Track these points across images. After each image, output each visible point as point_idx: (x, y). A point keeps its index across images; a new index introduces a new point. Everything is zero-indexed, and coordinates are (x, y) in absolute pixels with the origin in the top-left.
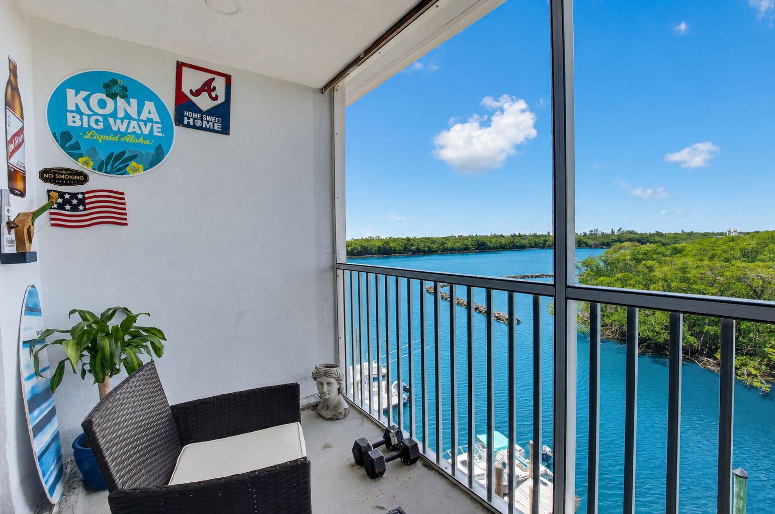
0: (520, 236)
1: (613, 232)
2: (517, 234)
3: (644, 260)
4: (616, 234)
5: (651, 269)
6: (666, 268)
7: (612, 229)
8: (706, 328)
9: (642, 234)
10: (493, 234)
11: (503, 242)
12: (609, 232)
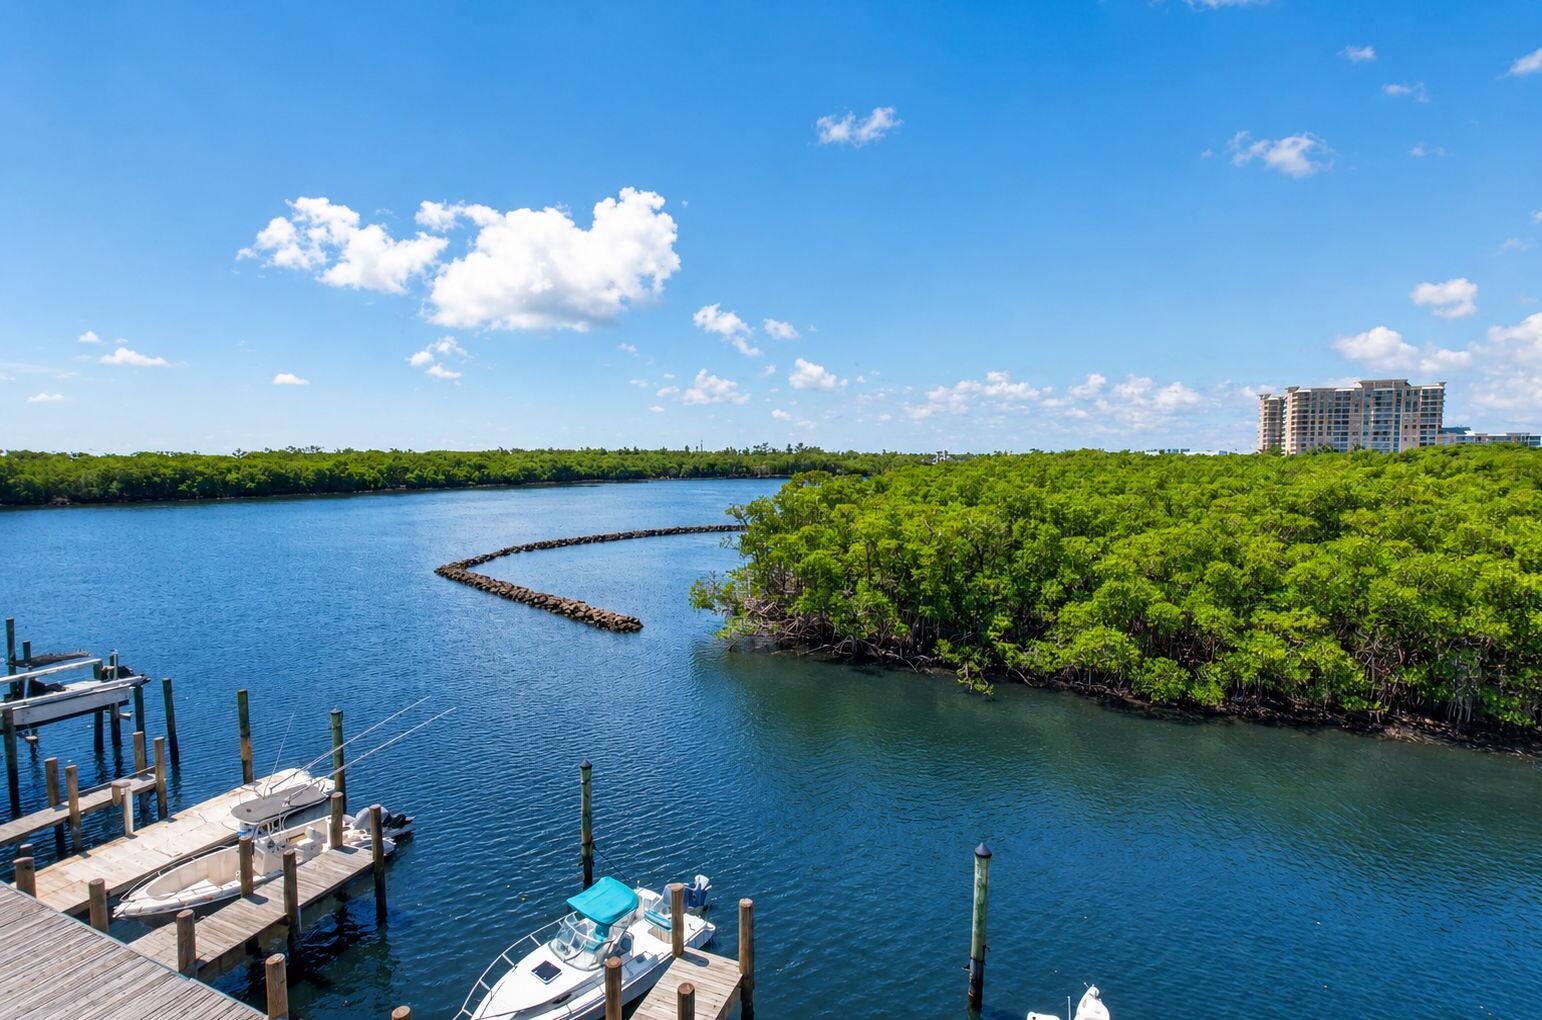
0: (636, 452)
1: (790, 450)
2: (632, 450)
3: (840, 503)
4: (794, 452)
5: (849, 518)
6: (871, 517)
7: (789, 446)
8: (922, 608)
9: (833, 455)
10: (585, 449)
11: (604, 465)
12: (783, 449)
